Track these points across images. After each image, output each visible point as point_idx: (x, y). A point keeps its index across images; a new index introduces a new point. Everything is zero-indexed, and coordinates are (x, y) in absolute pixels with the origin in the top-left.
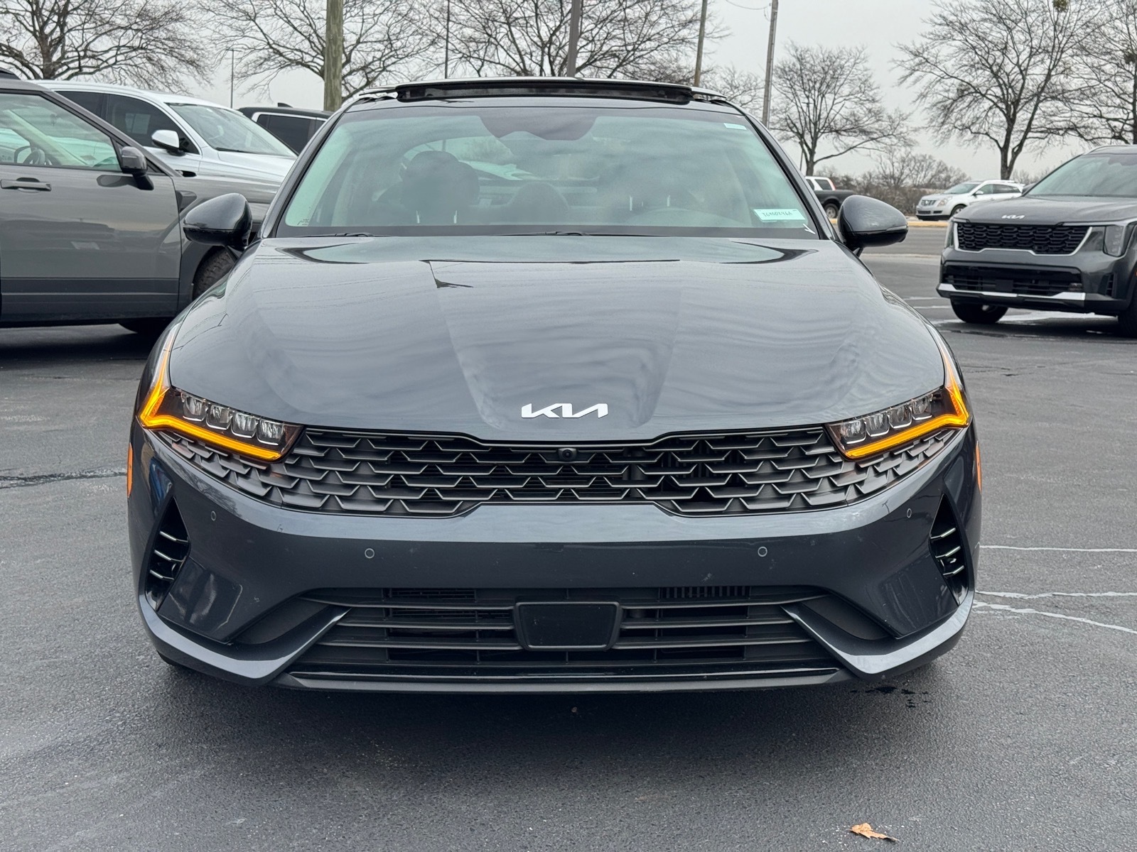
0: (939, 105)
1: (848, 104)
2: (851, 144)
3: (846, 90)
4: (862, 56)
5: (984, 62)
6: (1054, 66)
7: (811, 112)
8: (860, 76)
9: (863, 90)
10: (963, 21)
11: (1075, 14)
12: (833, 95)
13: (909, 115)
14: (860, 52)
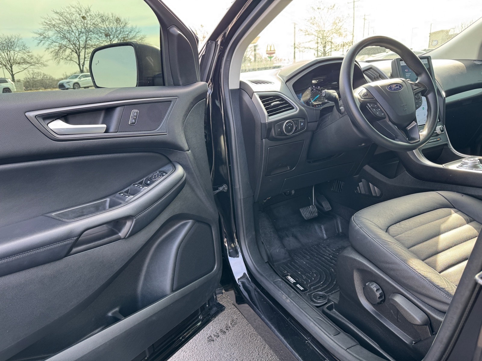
0: (53, 52)
1: (19, 54)
2: (25, 68)
3: (17, 49)
4: (20, 37)
5: (65, 37)
6: (87, 38)
7: (7, 58)
8: (22, 44)
9: (24, 49)
10: (53, 24)
11: (88, 21)
12: (13, 51)
13: (43, 56)
14: (19, 36)
